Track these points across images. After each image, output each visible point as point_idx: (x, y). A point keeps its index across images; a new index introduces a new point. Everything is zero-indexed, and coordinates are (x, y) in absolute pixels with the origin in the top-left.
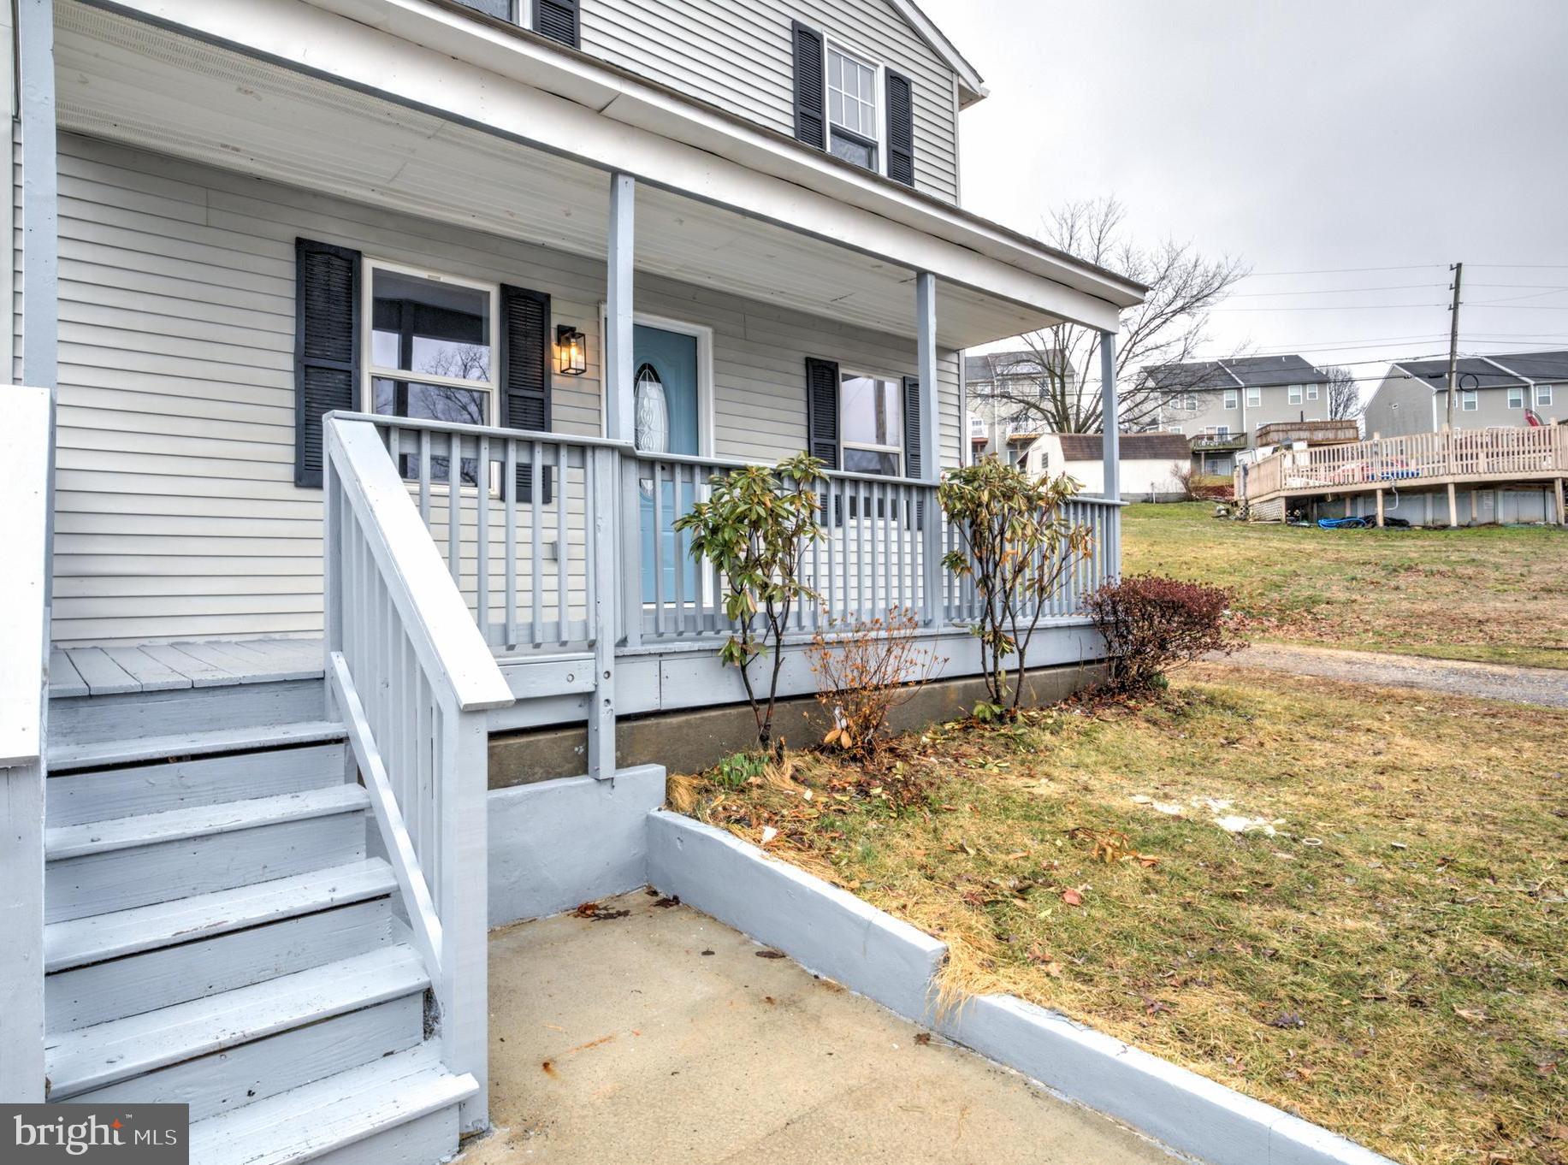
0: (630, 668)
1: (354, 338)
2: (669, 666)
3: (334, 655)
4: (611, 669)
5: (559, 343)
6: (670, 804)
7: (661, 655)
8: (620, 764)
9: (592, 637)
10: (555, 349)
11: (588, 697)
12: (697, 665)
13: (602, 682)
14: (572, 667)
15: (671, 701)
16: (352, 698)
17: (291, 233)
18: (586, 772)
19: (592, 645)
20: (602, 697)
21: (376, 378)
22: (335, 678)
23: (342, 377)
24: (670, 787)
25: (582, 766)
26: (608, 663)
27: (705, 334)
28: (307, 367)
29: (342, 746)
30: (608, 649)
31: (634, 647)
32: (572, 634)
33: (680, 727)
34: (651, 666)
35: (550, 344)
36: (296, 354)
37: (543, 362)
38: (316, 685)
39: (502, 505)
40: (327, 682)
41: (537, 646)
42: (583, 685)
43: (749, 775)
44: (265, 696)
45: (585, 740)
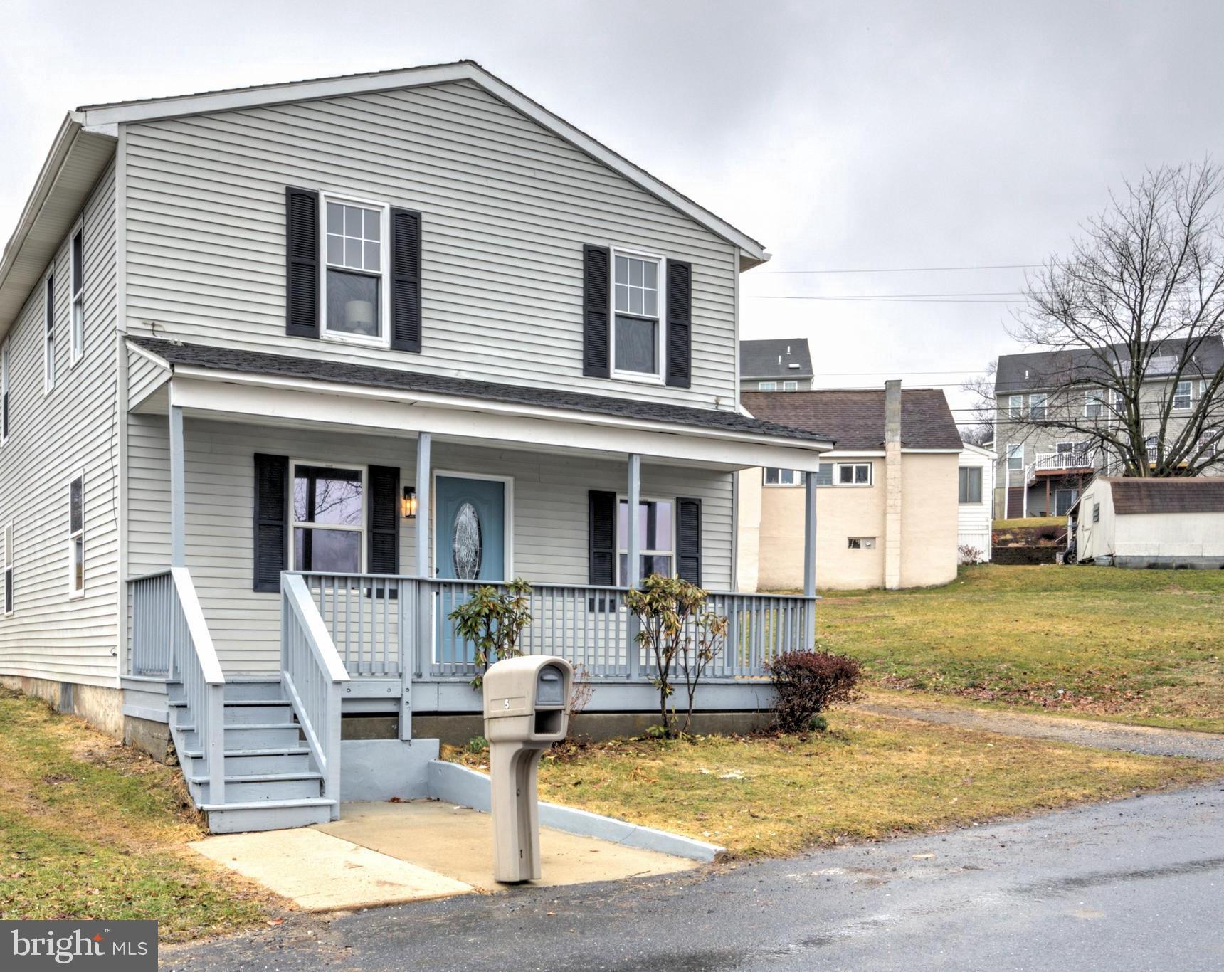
0: (419, 688)
1: (285, 507)
2: (443, 688)
3: (285, 672)
4: (410, 687)
5: (405, 498)
6: (440, 758)
7: (439, 683)
8: (414, 736)
9: (400, 671)
10: (403, 501)
11: (398, 700)
12: (460, 689)
13: (405, 693)
14: (390, 685)
15: (443, 707)
16: (293, 689)
17: (252, 451)
18: (397, 738)
19: (400, 675)
20: (404, 700)
21: (296, 528)
22: (286, 682)
23: (278, 529)
24: (441, 749)
25: (395, 734)
26: (409, 684)
27: (509, 482)
28: (260, 525)
29: (288, 708)
30: (409, 677)
31: (426, 677)
32: (391, 669)
33: (450, 721)
34: (433, 688)
35: (399, 500)
36: (254, 519)
37: (394, 511)
38: (277, 685)
39: (369, 600)
40: (282, 684)
41: (373, 674)
42: (395, 693)
43: (483, 746)
44: (258, 688)
45: (397, 722)
